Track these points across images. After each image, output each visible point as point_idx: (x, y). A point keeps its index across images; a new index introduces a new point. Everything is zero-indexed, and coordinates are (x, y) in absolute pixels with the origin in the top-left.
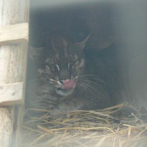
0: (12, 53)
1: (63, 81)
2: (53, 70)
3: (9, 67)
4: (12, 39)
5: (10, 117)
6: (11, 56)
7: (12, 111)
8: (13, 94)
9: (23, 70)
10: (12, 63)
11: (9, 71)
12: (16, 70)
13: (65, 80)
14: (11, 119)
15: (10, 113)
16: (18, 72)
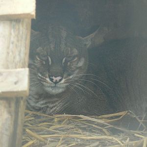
0: (12, 30)
1: (54, 78)
2: (44, 63)
3: (8, 48)
4: (13, 13)
5: (9, 112)
6: (11, 34)
7: (13, 105)
8: (16, 83)
9: (26, 54)
10: (13, 43)
11: (8, 53)
12: (17, 53)
13: (56, 77)
14: (12, 115)
15: (10, 107)
16: (19, 55)
